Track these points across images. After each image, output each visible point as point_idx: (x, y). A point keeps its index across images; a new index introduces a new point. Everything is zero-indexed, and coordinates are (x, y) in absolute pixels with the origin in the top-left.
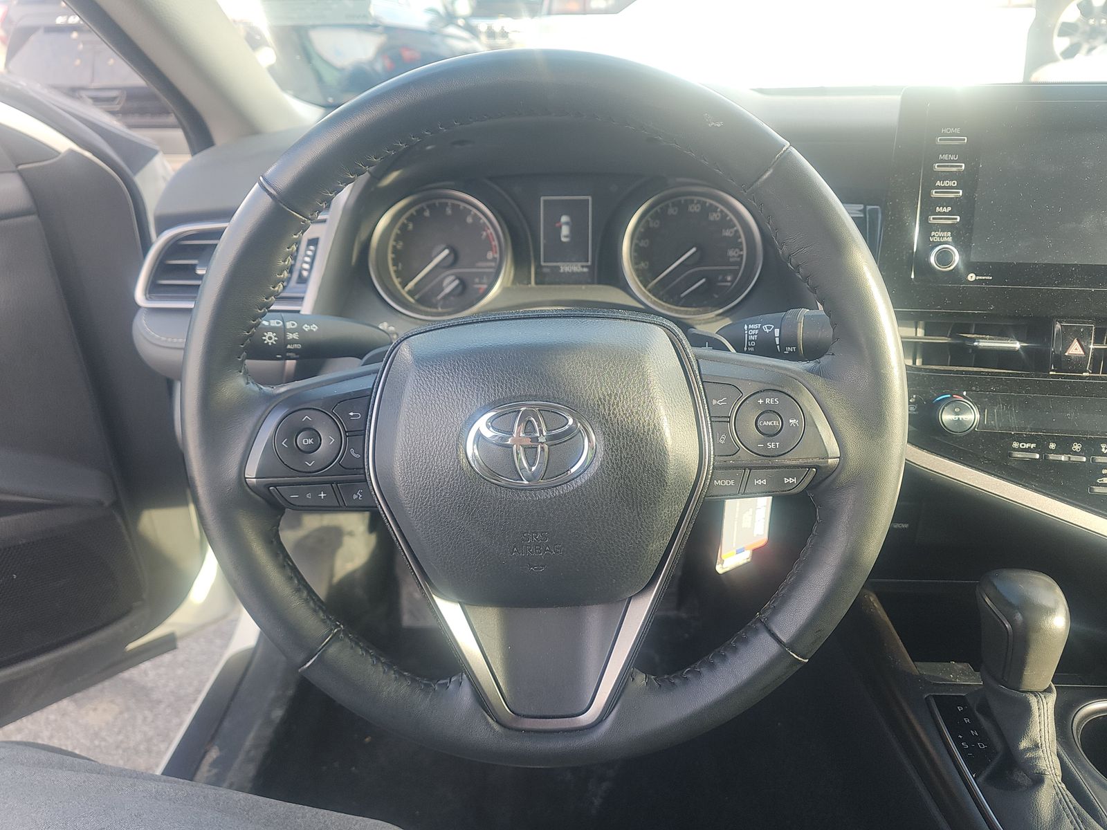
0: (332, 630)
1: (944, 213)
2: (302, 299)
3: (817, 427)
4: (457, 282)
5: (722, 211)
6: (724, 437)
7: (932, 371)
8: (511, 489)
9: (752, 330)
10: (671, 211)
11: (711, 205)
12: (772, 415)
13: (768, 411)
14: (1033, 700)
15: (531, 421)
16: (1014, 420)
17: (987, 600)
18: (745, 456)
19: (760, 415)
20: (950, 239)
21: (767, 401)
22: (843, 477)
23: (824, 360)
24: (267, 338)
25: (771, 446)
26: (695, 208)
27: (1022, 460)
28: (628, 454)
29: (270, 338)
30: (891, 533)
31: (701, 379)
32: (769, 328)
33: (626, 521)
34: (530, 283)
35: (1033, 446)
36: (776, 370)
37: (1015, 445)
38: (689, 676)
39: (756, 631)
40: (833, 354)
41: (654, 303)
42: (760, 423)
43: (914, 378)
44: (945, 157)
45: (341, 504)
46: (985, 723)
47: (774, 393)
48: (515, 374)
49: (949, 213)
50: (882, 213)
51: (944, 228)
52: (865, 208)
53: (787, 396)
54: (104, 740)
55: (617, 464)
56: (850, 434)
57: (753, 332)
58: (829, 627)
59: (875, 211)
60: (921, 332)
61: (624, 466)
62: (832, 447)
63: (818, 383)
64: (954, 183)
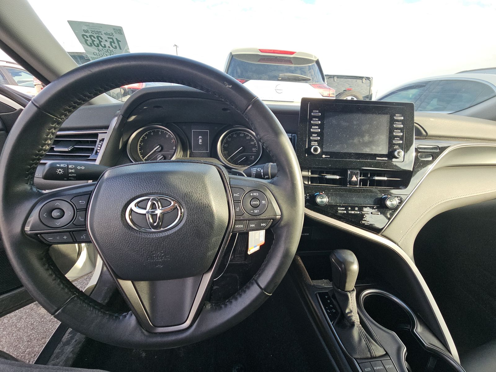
0: (71, 296)
1: (315, 136)
2: (96, 160)
3: (272, 204)
4: (162, 156)
5: (250, 136)
6: (238, 208)
7: (313, 185)
8: (146, 233)
9: (254, 170)
10: (235, 136)
11: (247, 134)
12: (256, 199)
13: (254, 198)
14: (349, 294)
15: (155, 203)
16: (337, 200)
17: (333, 260)
18: (246, 216)
19: (252, 200)
20: (317, 144)
21: (254, 194)
22: (283, 223)
23: (275, 179)
24: (58, 171)
25: (256, 211)
26: (242, 135)
27: (341, 213)
28: (197, 217)
29: (60, 171)
30: (302, 237)
31: (230, 186)
32: (259, 169)
33: (197, 245)
34: (187, 157)
35: (344, 209)
36: (257, 182)
37: (339, 208)
38: (228, 303)
39: (252, 284)
40: (278, 177)
41: (228, 163)
42: (251, 203)
43: (306, 187)
44: (314, 119)
45: (75, 241)
46: (335, 303)
47: (257, 191)
48: (148, 183)
49: (316, 136)
50: (297, 136)
51: (315, 141)
52: (292, 135)
53: (261, 192)
54: (45, 318)
55: (193, 221)
56: (284, 207)
57: (254, 171)
58: (279, 280)
59: (295, 136)
60: (310, 174)
61: (195, 221)
62: (278, 211)
63: (272, 187)
64: (317, 127)
